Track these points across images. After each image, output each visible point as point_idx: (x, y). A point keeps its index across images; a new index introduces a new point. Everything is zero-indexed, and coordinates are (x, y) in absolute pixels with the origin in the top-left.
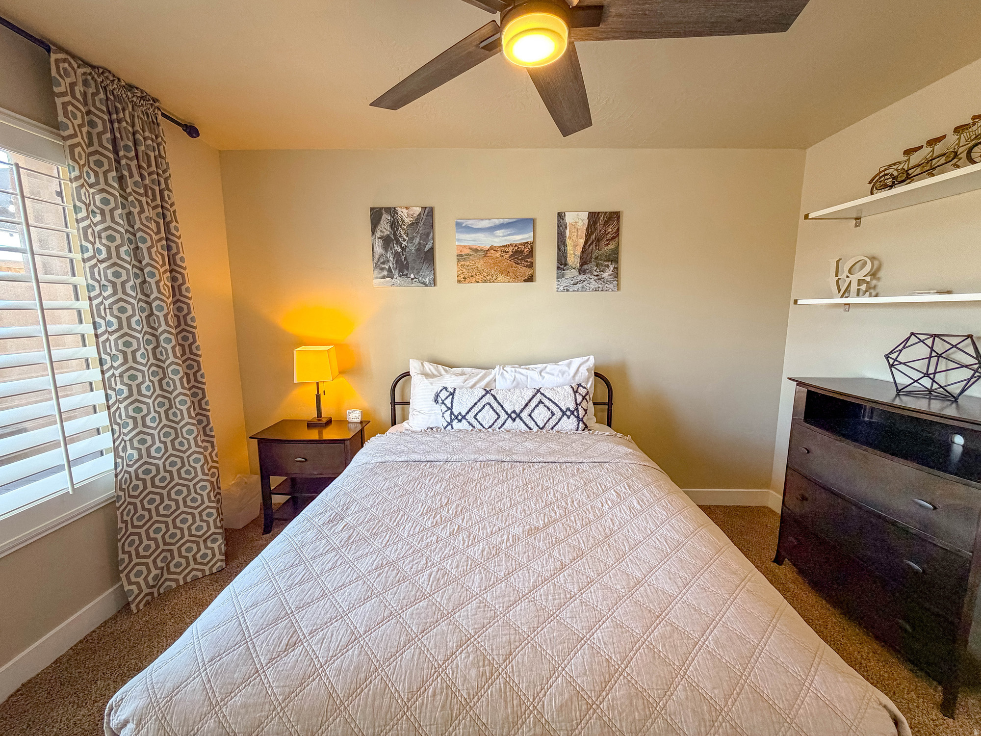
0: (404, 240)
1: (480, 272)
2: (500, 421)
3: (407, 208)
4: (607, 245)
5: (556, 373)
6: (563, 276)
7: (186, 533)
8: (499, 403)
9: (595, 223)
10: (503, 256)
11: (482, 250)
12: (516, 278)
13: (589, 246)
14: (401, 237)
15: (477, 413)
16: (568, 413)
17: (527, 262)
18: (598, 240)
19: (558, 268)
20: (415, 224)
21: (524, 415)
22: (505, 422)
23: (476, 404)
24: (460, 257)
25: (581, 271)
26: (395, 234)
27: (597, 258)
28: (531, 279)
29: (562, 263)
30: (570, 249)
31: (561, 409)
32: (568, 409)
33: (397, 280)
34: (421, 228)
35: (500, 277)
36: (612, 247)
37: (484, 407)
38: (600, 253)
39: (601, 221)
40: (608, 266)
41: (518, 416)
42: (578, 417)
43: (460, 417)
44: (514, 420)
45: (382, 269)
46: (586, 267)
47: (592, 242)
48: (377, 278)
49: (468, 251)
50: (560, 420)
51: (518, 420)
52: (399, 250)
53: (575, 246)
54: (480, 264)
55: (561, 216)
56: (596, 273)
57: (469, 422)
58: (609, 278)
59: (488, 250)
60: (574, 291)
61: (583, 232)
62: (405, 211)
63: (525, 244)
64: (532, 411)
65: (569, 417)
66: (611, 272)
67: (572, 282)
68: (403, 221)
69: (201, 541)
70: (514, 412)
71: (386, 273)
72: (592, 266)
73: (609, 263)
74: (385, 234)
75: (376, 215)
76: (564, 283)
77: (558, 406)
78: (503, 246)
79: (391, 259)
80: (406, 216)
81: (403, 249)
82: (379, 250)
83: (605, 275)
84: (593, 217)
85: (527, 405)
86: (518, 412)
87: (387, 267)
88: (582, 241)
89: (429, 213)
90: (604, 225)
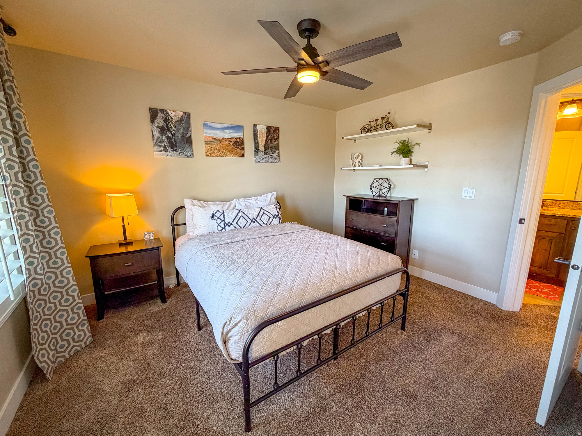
0: (174, 130)
1: (218, 151)
2: (248, 224)
3: (174, 111)
4: (275, 142)
5: (262, 200)
6: (257, 155)
7: (64, 323)
8: (246, 215)
9: (270, 131)
10: (229, 144)
11: (218, 139)
12: (236, 155)
13: (268, 141)
14: (171, 128)
15: (237, 221)
16: (275, 217)
17: (241, 147)
18: (271, 139)
19: (255, 151)
20: (180, 121)
21: (258, 219)
22: (250, 224)
23: (236, 217)
24: (207, 142)
25: (265, 153)
26: (167, 126)
27: (271, 147)
28: (243, 156)
29: (256, 149)
30: (260, 142)
31: (273, 215)
32: (275, 215)
33: (170, 153)
34: (184, 124)
35: (228, 154)
36: (277, 143)
37: (240, 218)
38: (272, 145)
39: (272, 131)
40: (275, 152)
41: (256, 220)
42: (279, 218)
43: (229, 224)
44: (254, 222)
45: (160, 146)
46: (267, 151)
47: (269, 140)
48: (156, 151)
49: (211, 139)
50: (273, 220)
51: (256, 222)
52: (170, 135)
53: (262, 141)
54: (218, 147)
55: (255, 126)
56: (271, 154)
57: (234, 226)
58: (276, 157)
59: (222, 140)
60: (262, 162)
61: (265, 135)
62: (173, 113)
63: (239, 138)
64: (261, 217)
65: (276, 218)
66: (277, 154)
67: (261, 158)
68: (172, 119)
69: (75, 327)
70: (254, 219)
71: (162, 148)
72: (269, 151)
73: (276, 150)
74: (161, 125)
75: (154, 113)
76: (258, 158)
77: (271, 214)
78: (229, 138)
79: (166, 140)
80: (175, 115)
81: (173, 135)
82: (157, 134)
83: (275, 155)
84: (269, 128)
85: (258, 215)
86: (255, 218)
87: (163, 145)
88: (265, 139)
89: (187, 116)
90: (273, 133)
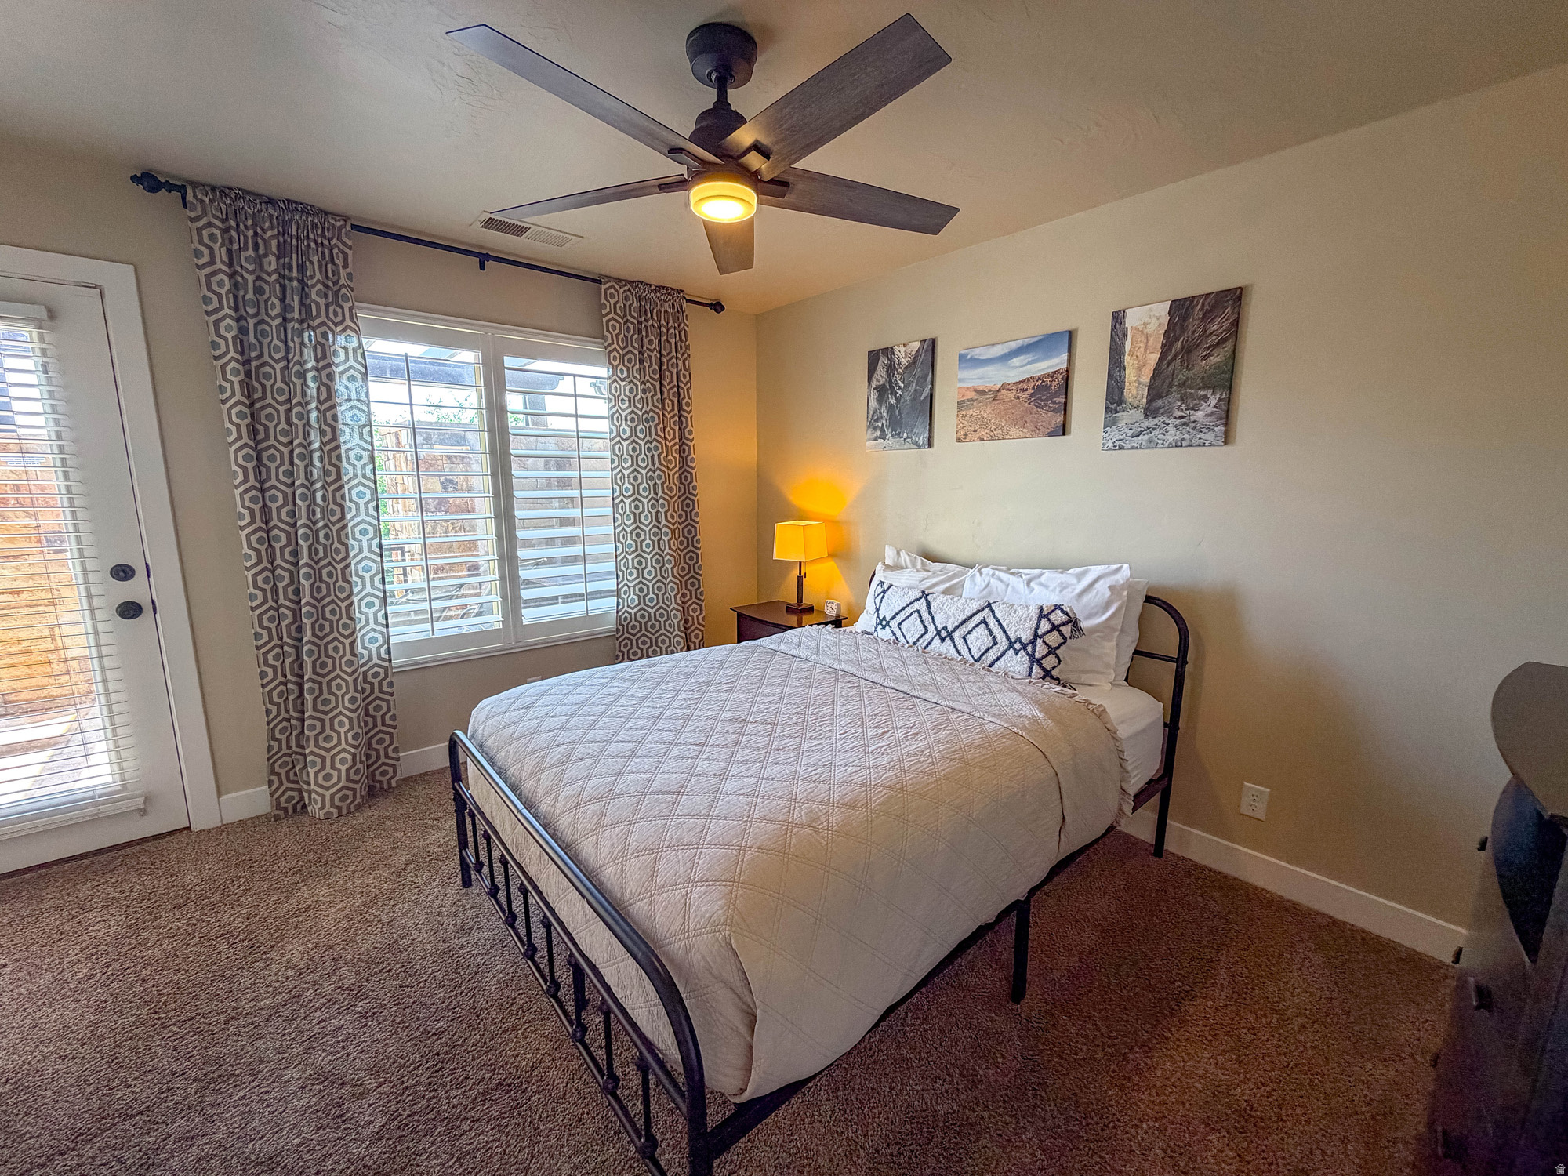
0: (900, 388)
1: (986, 425)
2: (927, 638)
3: (905, 345)
4: (1206, 357)
5: (1052, 586)
6: (1114, 422)
8: (930, 613)
9: (1184, 318)
10: (1018, 398)
11: (990, 391)
12: (1036, 431)
13: (1169, 364)
14: (897, 384)
15: (902, 621)
16: (1017, 646)
17: (1054, 403)
18: (1188, 350)
19: (1107, 408)
20: (912, 365)
21: (957, 635)
22: (931, 641)
23: (904, 608)
24: (961, 404)
25: (1150, 412)
26: (890, 382)
27: (1182, 385)
28: (1064, 430)
29: (1115, 399)
30: (1130, 374)
31: (1008, 637)
32: (1019, 640)
33: (890, 441)
34: (918, 371)
35: (1014, 431)
36: (1217, 359)
37: (912, 614)
38: (1190, 374)
39: (1197, 312)
40: (1205, 398)
41: (950, 635)
42: (1031, 656)
43: (884, 623)
44: (943, 640)
45: (875, 428)
46: (1159, 403)
47: (1176, 356)
48: (870, 440)
49: (971, 395)
50: (1004, 653)
51: (948, 640)
52: (893, 401)
53: (1140, 368)
54: (986, 413)
55: (1118, 318)
56: (1178, 414)
57: (892, 631)
58: (1207, 421)
59: (999, 391)
60: (1132, 448)
61: (1157, 342)
62: (903, 349)
63: (1052, 375)
64: (969, 633)
65: (1017, 653)
66: (1210, 410)
67: (1130, 433)
68: (900, 364)
70: (945, 628)
71: (878, 433)
72: (1173, 401)
73: (1210, 392)
74: (881, 383)
75: (873, 358)
76: (1115, 434)
77: (1005, 632)
78: (1020, 382)
79: (885, 414)
80: (902, 356)
81: (898, 400)
82: (873, 404)
83: (1199, 415)
84: (1181, 309)
85: (964, 622)
86: (950, 630)
87: (880, 425)
88: (1153, 358)
89: (931, 346)
90: (1203, 319)
